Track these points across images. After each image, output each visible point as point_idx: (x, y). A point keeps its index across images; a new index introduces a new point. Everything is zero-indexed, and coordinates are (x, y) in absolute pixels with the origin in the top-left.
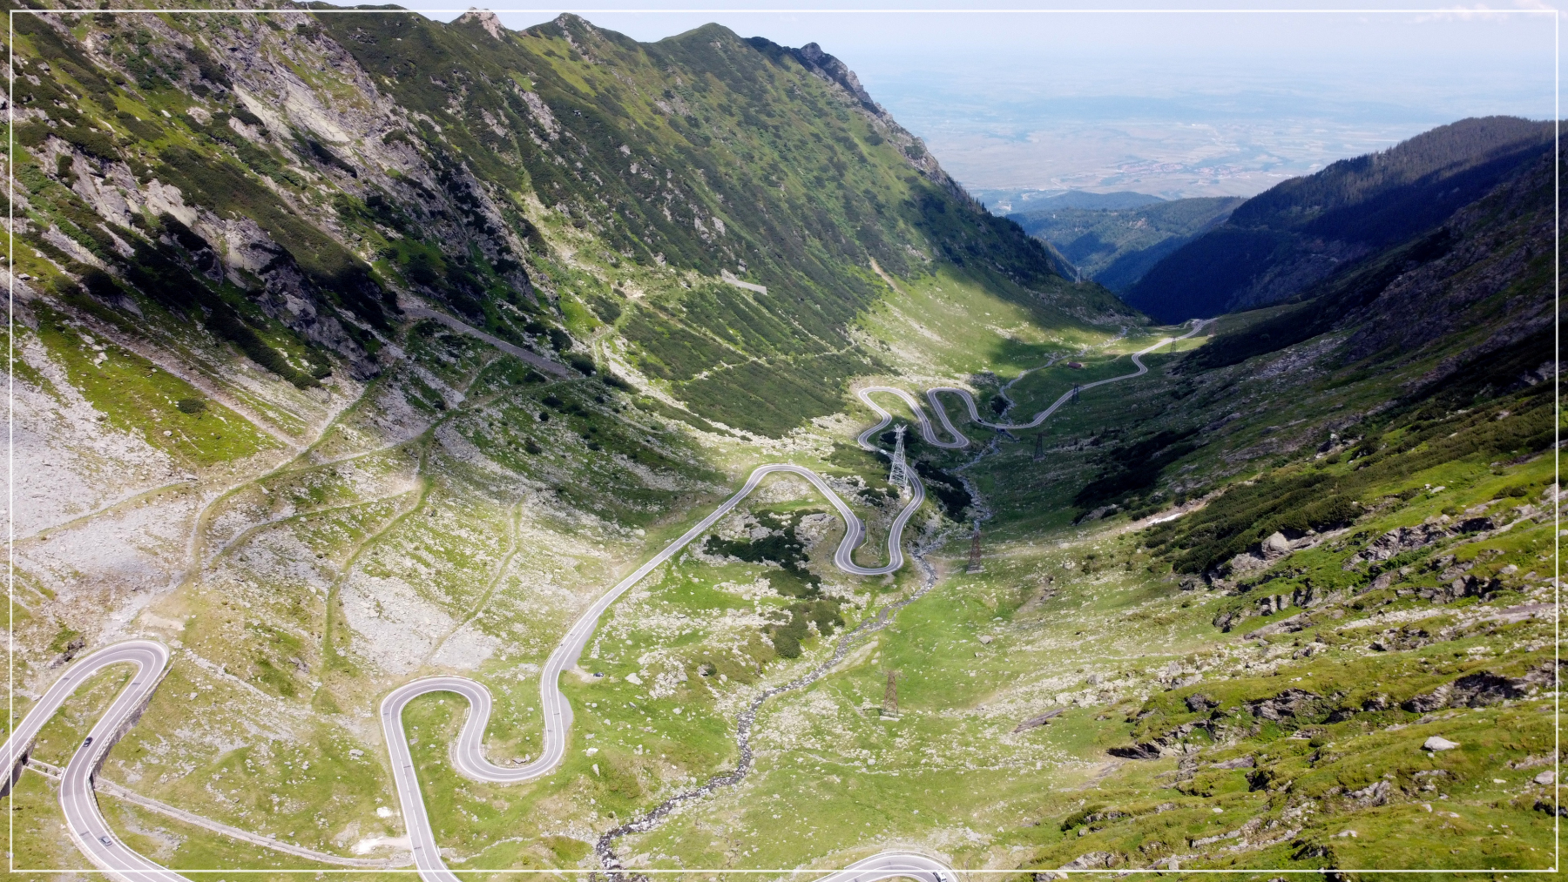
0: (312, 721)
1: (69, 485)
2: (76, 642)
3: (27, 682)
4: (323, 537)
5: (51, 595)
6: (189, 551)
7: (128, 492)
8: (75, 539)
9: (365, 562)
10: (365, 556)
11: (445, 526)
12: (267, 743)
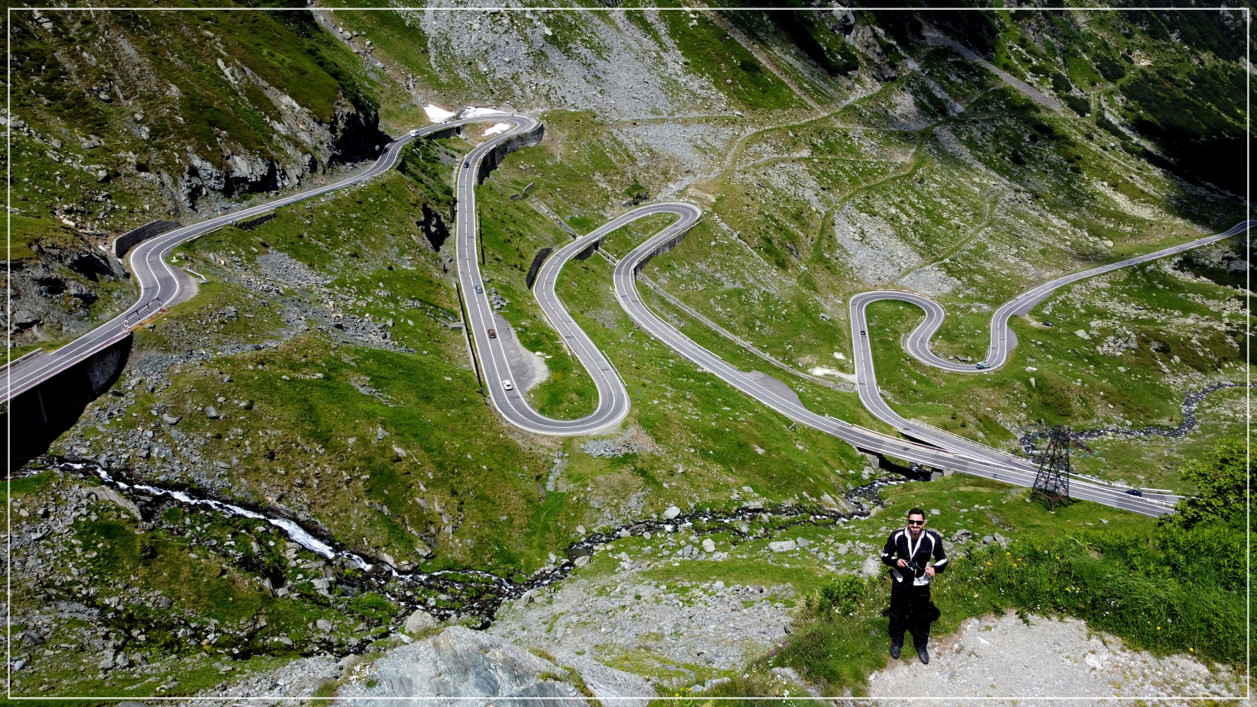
0: (796, 289)
1: (657, 97)
2: (643, 193)
3: (607, 208)
4: (829, 177)
5: (633, 160)
6: (728, 158)
7: (695, 114)
8: (654, 130)
9: (858, 201)
10: (859, 197)
11: (930, 193)
12: (759, 291)
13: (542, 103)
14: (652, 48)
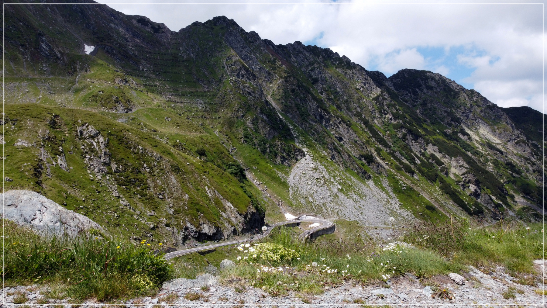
1: (387, 218)
8: (385, 232)
13: (335, 216)
14: (385, 197)
